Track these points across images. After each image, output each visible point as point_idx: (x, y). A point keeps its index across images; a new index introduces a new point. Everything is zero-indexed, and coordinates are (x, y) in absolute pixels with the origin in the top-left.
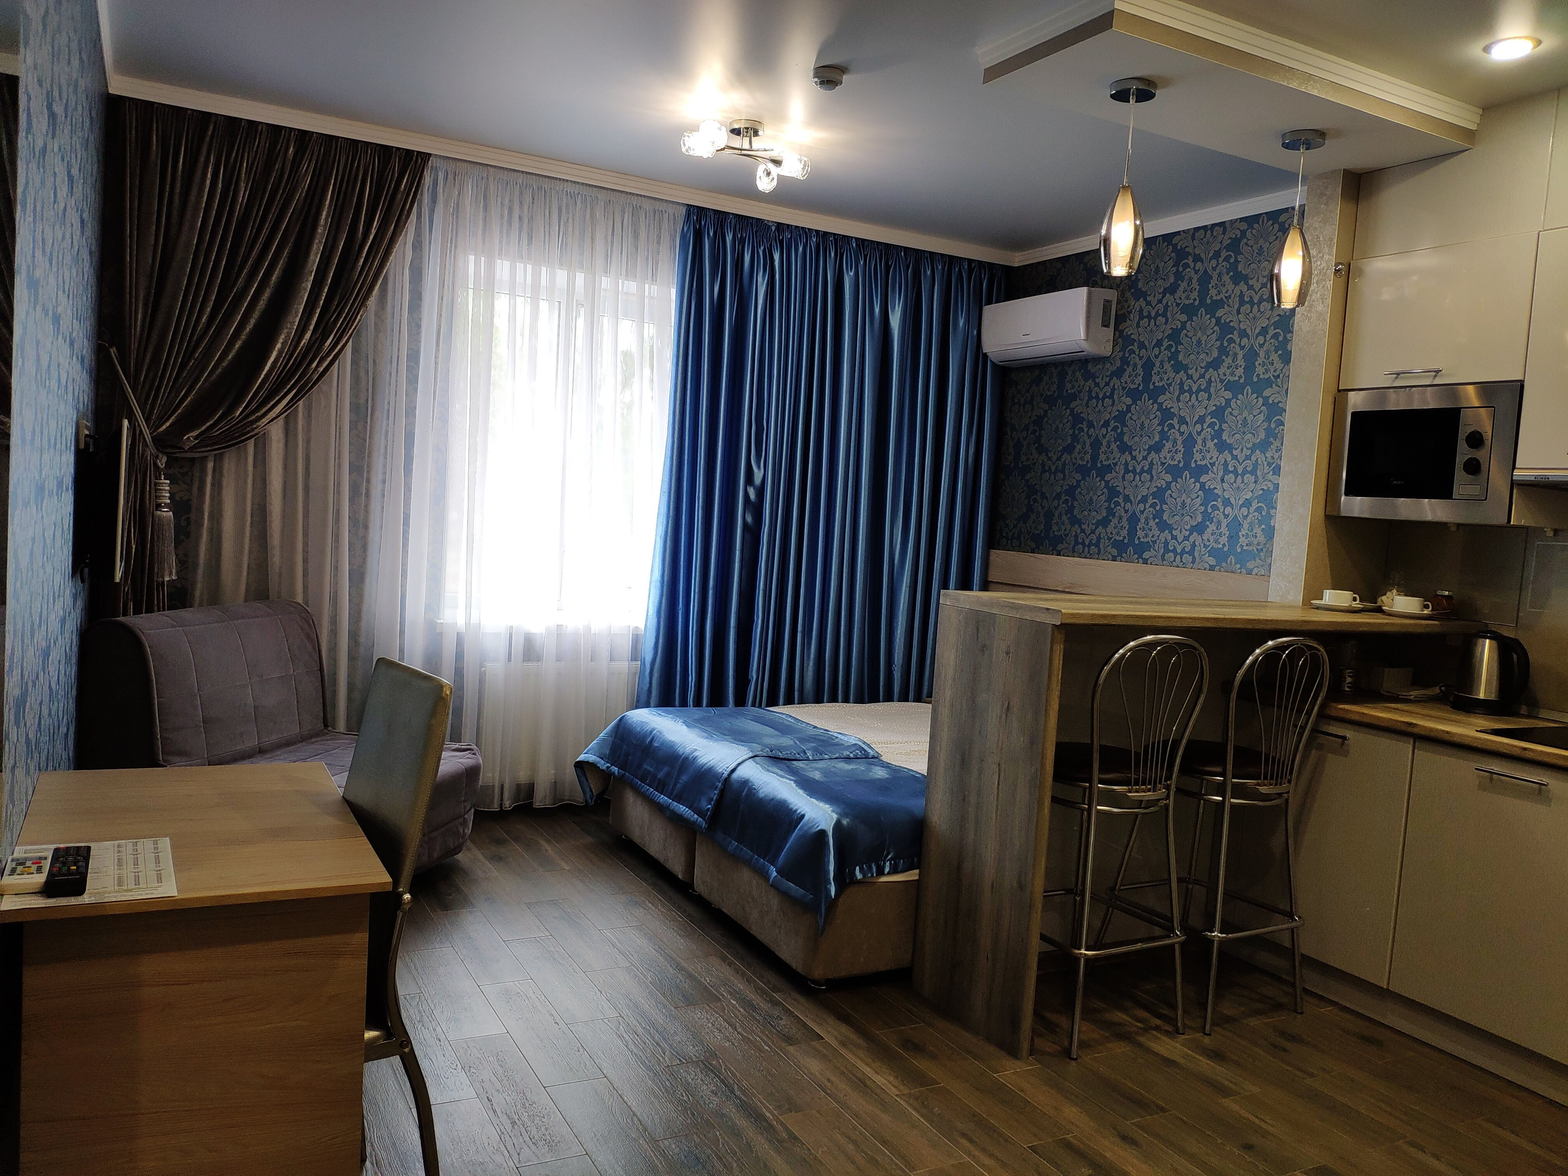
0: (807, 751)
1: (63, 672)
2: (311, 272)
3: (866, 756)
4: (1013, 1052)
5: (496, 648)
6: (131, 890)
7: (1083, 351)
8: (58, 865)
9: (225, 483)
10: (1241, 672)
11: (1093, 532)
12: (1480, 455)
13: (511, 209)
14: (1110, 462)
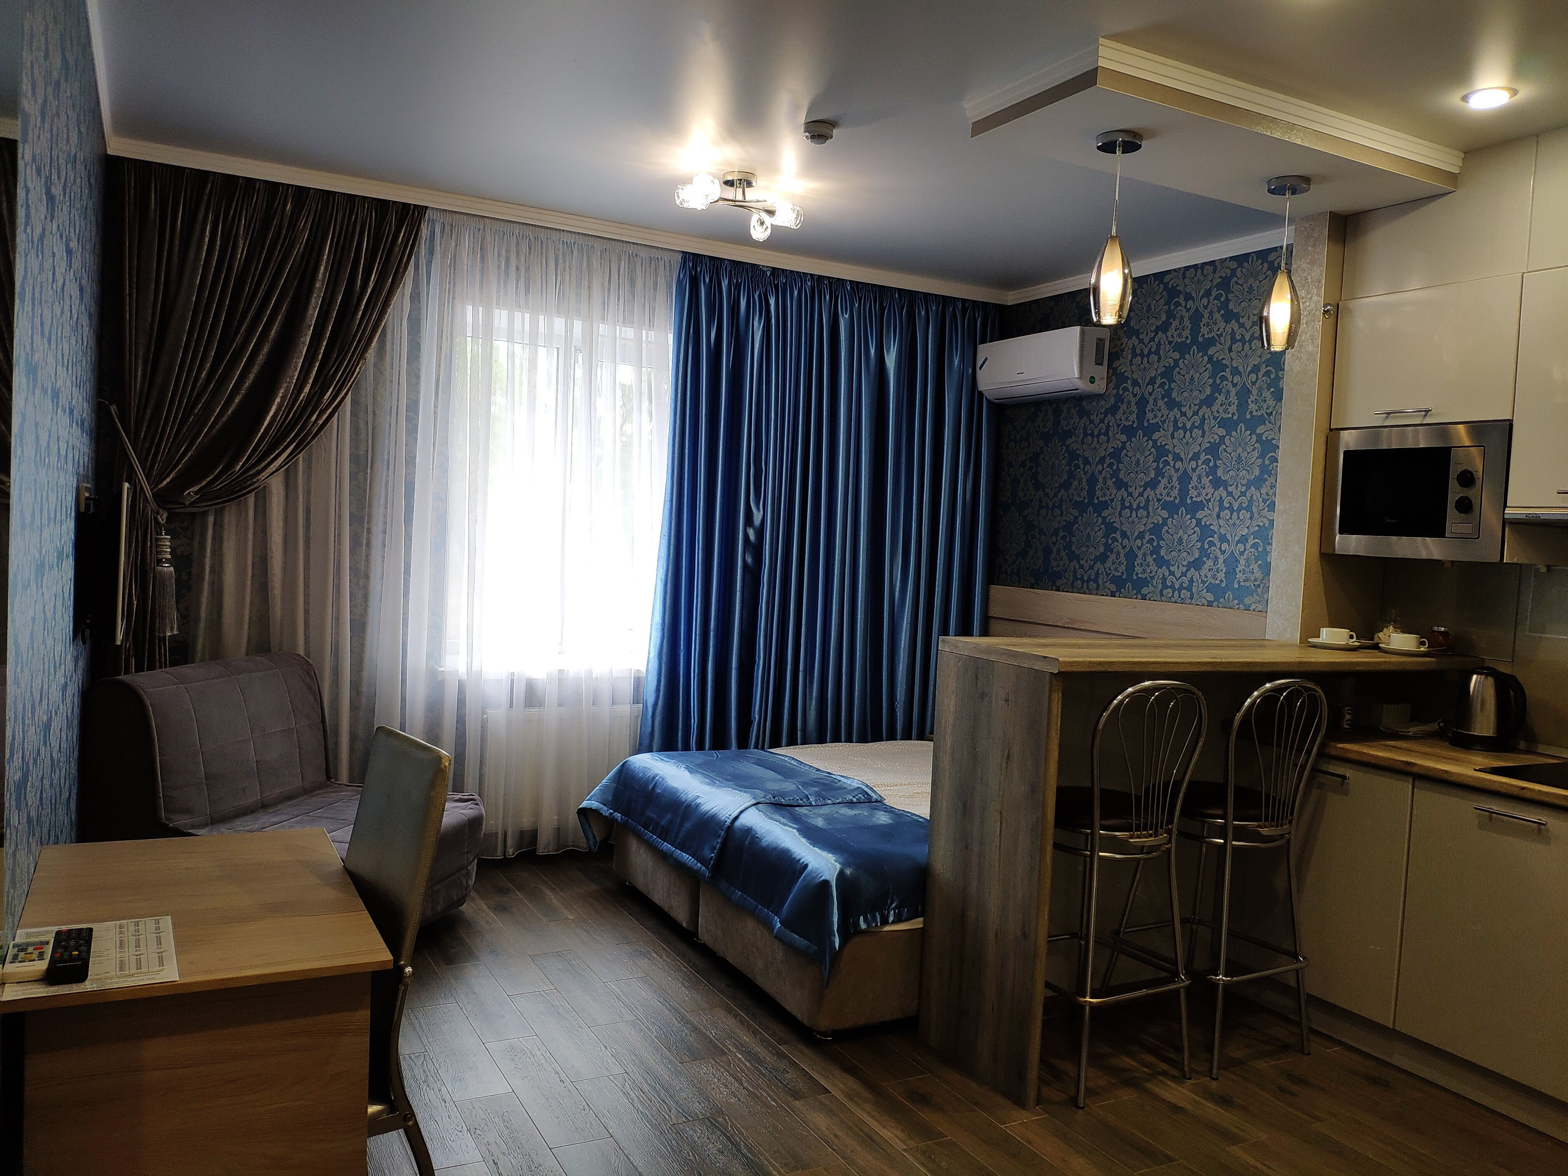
0: (809, 796)
1: (65, 738)
2: (310, 327)
3: (869, 800)
4: (1020, 1102)
5: (497, 694)
6: (132, 975)
7: (1077, 389)
8: (59, 950)
9: (225, 537)
10: (1239, 716)
11: (1091, 567)
12: (1471, 493)
13: (508, 260)
14: (1106, 498)
